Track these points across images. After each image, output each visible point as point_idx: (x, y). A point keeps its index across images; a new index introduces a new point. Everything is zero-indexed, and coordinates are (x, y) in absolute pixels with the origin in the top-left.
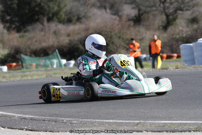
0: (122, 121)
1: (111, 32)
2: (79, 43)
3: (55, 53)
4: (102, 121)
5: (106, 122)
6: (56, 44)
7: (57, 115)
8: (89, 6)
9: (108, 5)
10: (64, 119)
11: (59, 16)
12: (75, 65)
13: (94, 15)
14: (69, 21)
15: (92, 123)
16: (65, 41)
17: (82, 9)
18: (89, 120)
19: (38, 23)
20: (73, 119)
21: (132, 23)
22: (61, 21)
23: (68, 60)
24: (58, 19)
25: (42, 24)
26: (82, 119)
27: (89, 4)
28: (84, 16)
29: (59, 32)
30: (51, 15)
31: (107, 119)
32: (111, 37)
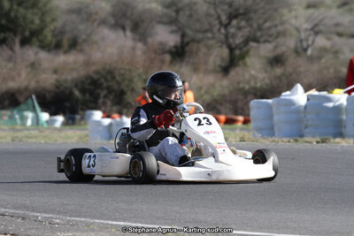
1: (130, 70)
2: (73, 86)
3: (30, 101)
4: (106, 222)
5: (112, 225)
6: (33, 85)
7: (26, 208)
8: (95, 24)
9: (128, 24)
10: (38, 214)
11: (40, 37)
12: (65, 124)
13: (103, 39)
14: (57, 46)
15: (88, 225)
16: (48, 80)
17: (82, 27)
18: (83, 219)
19: (4, 46)
20: (55, 216)
21: (168, 57)
22: (43, 47)
23: (53, 114)
24: (40, 41)
25: (12, 49)
26: (70, 216)
27: (95, 20)
28: (84, 41)
29: (40, 65)
30: (27, 34)
31: (115, 220)
32: (131, 81)
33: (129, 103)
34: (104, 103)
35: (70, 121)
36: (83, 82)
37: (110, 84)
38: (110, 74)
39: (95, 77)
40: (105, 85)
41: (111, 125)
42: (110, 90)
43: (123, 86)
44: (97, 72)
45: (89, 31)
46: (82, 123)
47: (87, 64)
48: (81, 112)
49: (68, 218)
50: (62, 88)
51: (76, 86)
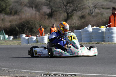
0: (38, 72)
2: (16, 26)
3: (2, 31)
4: (27, 71)
5: (29, 72)
6: (3, 26)
7: (1, 67)
8: (23, 6)
9: (34, 6)
10: (5, 69)
12: (13, 39)
13: (26, 11)
14: (10, 13)
15: (21, 72)
16: (8, 24)
17: (19, 7)
18: (19, 70)
20: (10, 69)
21: (47, 17)
22: (6, 14)
23: (9, 36)
24: (5, 12)
26: (15, 69)
28: (20, 11)
29: (5, 20)
30: (1, 10)
31: (30, 70)
32: (35, 24)
33: (34, 32)
34: (26, 32)
35: (15, 38)
36: (19, 25)
37: (28, 25)
38: (28, 22)
39: (23, 23)
40: (26, 26)
41: (28, 39)
42: (28, 27)
43: (32, 26)
44: (24, 22)
45: (21, 8)
46: (19, 38)
47: (20, 19)
48: (19, 35)
49: (15, 70)
50: (12, 27)
51: (17, 26)
